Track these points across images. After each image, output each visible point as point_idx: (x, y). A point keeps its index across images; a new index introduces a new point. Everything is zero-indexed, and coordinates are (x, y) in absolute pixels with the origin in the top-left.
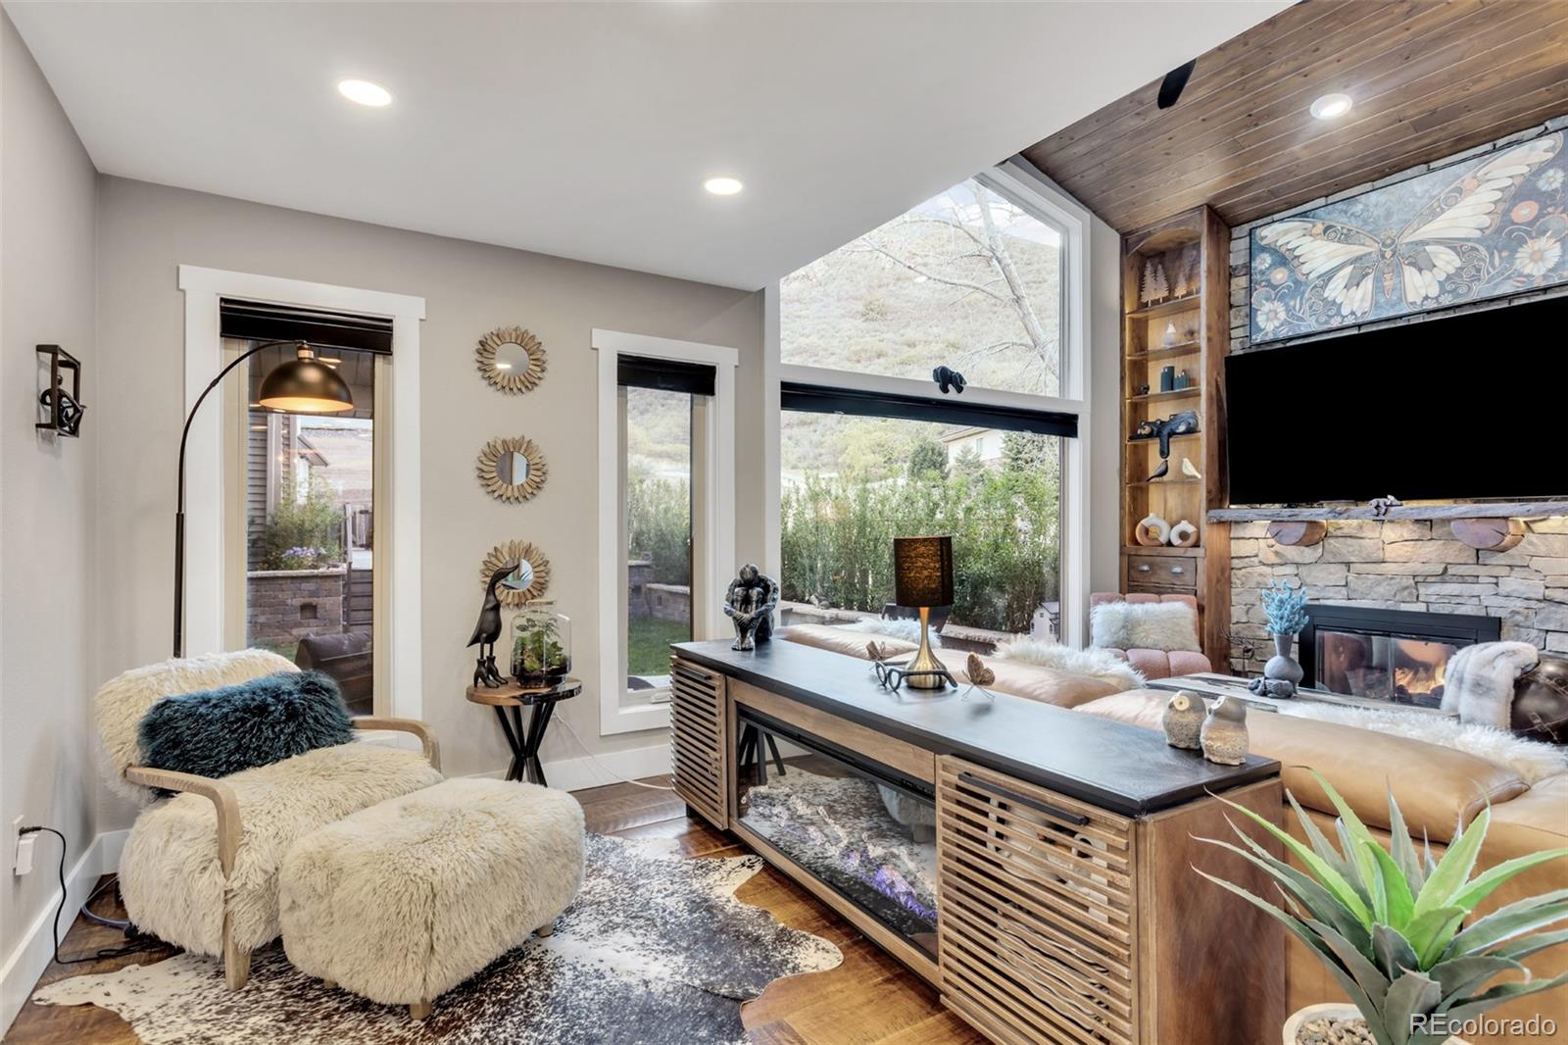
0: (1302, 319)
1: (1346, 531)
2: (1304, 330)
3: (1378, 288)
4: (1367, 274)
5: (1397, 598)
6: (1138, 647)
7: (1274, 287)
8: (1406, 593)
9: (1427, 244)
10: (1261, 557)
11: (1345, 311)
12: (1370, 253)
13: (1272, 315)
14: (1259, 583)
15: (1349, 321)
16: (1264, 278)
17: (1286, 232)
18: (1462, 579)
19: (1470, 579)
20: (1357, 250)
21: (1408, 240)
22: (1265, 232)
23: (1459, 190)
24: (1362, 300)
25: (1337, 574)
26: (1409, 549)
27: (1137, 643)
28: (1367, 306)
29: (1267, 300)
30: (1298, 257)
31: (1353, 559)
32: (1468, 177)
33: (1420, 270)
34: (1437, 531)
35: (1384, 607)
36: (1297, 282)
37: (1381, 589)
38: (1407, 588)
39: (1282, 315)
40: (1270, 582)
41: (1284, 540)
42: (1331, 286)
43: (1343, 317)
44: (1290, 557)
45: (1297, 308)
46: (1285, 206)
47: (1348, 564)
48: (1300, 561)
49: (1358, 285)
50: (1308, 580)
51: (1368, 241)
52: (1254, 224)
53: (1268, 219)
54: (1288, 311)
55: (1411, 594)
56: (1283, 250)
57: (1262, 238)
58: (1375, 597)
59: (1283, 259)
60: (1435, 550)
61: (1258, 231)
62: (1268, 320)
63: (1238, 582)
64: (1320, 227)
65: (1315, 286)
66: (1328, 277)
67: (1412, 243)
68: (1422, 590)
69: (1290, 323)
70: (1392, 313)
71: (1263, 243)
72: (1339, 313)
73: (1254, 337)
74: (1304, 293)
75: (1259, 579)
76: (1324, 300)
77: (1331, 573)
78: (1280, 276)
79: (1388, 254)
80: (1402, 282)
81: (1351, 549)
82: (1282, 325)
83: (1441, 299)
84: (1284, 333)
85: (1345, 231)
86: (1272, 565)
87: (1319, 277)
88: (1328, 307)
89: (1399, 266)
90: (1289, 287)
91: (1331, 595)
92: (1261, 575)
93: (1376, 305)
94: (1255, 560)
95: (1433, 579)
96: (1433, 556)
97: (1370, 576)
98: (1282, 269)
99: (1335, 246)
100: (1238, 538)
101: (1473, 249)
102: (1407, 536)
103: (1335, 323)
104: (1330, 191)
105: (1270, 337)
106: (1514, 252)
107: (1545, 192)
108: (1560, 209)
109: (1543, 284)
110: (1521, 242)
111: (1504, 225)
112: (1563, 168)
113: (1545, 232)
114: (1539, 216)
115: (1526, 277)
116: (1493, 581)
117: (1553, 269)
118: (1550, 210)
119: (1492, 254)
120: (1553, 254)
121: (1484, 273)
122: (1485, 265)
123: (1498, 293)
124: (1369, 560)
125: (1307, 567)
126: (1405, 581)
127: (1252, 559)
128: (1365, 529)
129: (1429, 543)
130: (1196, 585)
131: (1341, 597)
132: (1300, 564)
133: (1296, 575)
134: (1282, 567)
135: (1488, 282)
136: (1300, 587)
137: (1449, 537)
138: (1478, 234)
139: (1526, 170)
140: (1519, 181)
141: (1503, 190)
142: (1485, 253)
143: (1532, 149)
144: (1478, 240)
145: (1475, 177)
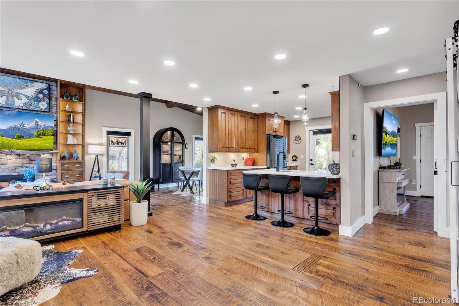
3: (7, 100)
4: (4, 95)
5: (11, 172)
9: (20, 94)
12: (5, 91)
18: (26, 167)
20: (1, 88)
21: (15, 91)
23: (27, 85)
24: (3, 101)
26: (14, 161)
28: (4, 103)
33: (18, 99)
34: (21, 157)
35: (7, 175)
49: (2, 97)
51: (5, 88)
55: (14, 171)
58: (5, 172)
67: (16, 93)
68: (17, 170)
70: (11, 107)
79: (10, 93)
80: (14, 100)
89: (13, 96)
95: (20, 167)
96: (20, 162)
97: (3, 168)
101: (30, 99)
102: (14, 158)
106: (39, 103)
107: (45, 94)
108: (47, 98)
109: (44, 111)
110: (40, 101)
111: (37, 96)
112: (48, 91)
113: (44, 101)
114: (43, 98)
115: (41, 108)
116: (33, 167)
117: (46, 109)
118: (45, 97)
119: (34, 102)
120: (46, 106)
121: (33, 105)
122: (33, 104)
123: (35, 110)
124: (3, 164)
126: (13, 168)
128: (2, 156)
129: (19, 159)
135: (34, 107)
137: (24, 158)
138: (32, 97)
139: (41, 88)
140: (40, 89)
141: (37, 90)
142: (33, 101)
143: (42, 85)
144: (32, 98)
145: (31, 85)
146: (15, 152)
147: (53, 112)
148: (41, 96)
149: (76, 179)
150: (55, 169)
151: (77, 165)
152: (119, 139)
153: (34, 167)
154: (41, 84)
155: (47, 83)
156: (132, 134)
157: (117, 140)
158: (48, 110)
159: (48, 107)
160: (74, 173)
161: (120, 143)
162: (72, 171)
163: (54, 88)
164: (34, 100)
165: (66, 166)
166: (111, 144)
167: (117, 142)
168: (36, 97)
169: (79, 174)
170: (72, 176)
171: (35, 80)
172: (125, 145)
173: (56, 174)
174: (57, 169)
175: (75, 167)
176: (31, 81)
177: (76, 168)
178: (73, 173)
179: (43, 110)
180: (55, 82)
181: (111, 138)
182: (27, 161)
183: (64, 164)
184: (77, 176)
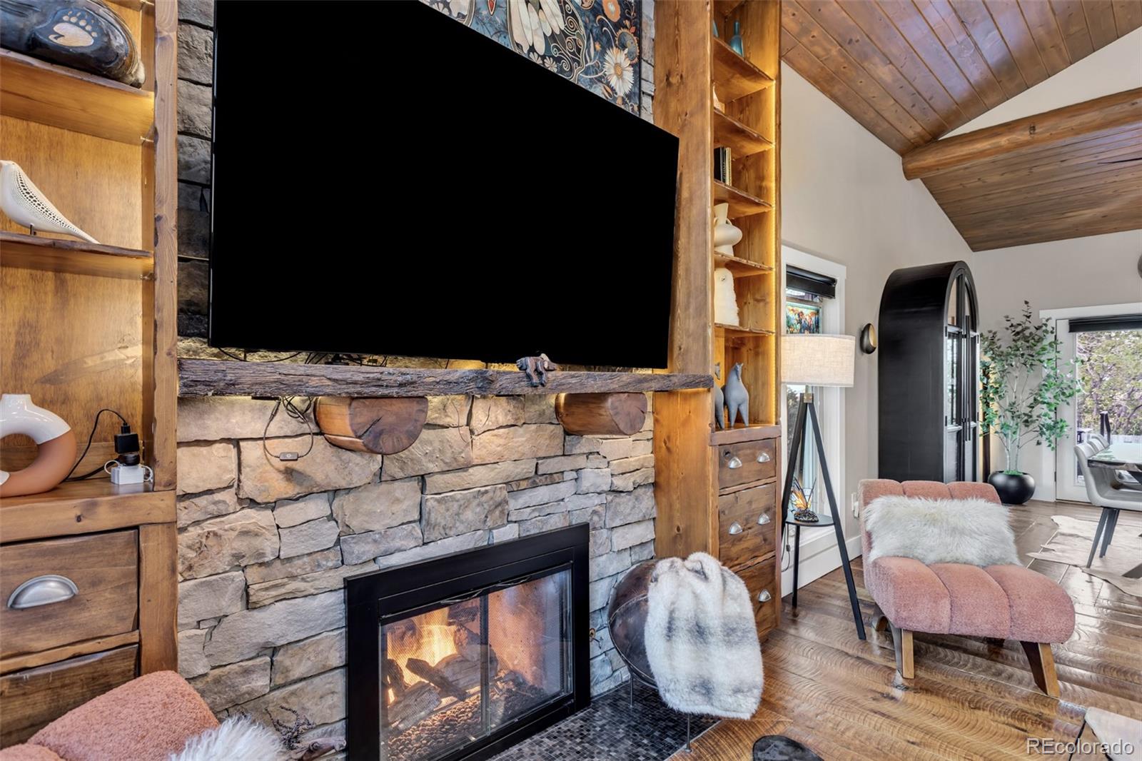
5: (489, 523)
8: (497, 512)
10: (249, 489)
14: (238, 556)
18: (553, 479)
19: (556, 478)
25: (406, 500)
26: (502, 441)
31: (432, 467)
33: (526, 2)
35: (472, 545)
37: (469, 515)
38: (499, 504)
40: (269, 546)
44: (319, 477)
47: (422, 478)
48: (344, 484)
50: (355, 524)
58: (461, 528)
60: (528, 440)
68: (513, 505)
75: (241, 545)
77: (397, 500)
80: (508, 2)
81: (429, 448)
83: (546, 60)
86: (272, 506)
91: (398, 544)
92: (245, 533)
93: (476, 14)
94: (228, 497)
95: (524, 484)
96: (526, 449)
97: (458, 495)
101: (574, 15)
102: (502, 420)
106: (604, 51)
108: (633, 29)
110: (609, 44)
111: (597, 9)
113: (623, 46)
114: (620, 24)
115: (612, 89)
116: (575, 475)
117: (628, 96)
118: (627, 23)
119: (588, 40)
120: (629, 77)
121: (582, 56)
122: (584, 50)
124: (455, 466)
125: (351, 496)
126: (498, 493)
127: (217, 497)
128: (450, 409)
129: (520, 430)
130: (137, 625)
131: (412, 544)
132: (336, 491)
133: (331, 517)
134: (300, 505)
135: (586, 72)
136: (338, 542)
137: (540, 420)
142: (583, 29)
146: (550, 374)
148: (612, 8)
150: (650, 480)
151: (761, 459)
152: (804, 311)
153: (577, 479)
156: (838, 291)
157: (799, 315)
159: (637, 90)
162: (748, 495)
164: (586, 28)
165: (732, 464)
168: (594, 12)
170: (747, 520)
173: (654, 514)
174: (662, 480)
175: (754, 466)
177: (761, 474)
178: (751, 503)
182: (552, 437)
183: (726, 453)
184: (762, 521)
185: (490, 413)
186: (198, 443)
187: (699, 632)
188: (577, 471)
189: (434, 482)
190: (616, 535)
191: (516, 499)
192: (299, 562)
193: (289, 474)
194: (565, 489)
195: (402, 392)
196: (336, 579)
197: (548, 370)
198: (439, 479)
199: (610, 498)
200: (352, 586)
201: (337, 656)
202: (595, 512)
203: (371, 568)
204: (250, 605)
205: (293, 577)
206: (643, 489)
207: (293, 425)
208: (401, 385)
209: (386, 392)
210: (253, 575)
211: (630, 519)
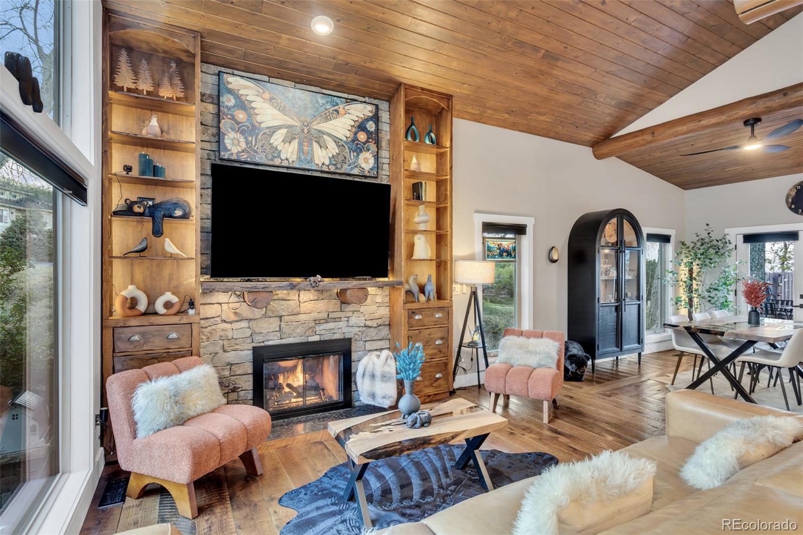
0: (256, 152)
1: (280, 296)
2: (257, 160)
3: (300, 150)
4: (295, 138)
5: (307, 334)
6: (193, 417)
7: (238, 123)
8: (310, 331)
9: (324, 134)
10: (224, 317)
11: (283, 156)
12: (297, 126)
13: (236, 142)
14: (221, 336)
15: (285, 164)
16: (230, 112)
17: (246, 87)
18: (335, 320)
19: (337, 320)
20: (290, 122)
21: (314, 127)
22: (231, 79)
23: (337, 111)
24: (292, 153)
25: (274, 324)
26: (313, 305)
27: (192, 413)
28: (294, 158)
29: (232, 129)
30: (255, 108)
31: (284, 313)
32: (341, 106)
33: (321, 147)
34: (326, 295)
35: (299, 341)
36: (253, 125)
37: (298, 330)
38: (311, 328)
39: (243, 145)
40: (230, 336)
41: (259, 305)
42: (275, 137)
43: (282, 160)
44: (245, 315)
45: (253, 144)
46: (242, 68)
47: (281, 317)
48: (252, 317)
49: (290, 143)
50: (257, 330)
51: (295, 119)
52: (223, 69)
53: (230, 71)
54: (247, 143)
55: (313, 331)
56: (243, 98)
57: (228, 83)
58: (295, 335)
59: (242, 105)
60: (324, 305)
61: (225, 76)
62: (233, 144)
63: (204, 338)
64: (267, 95)
65: (264, 134)
66: (274, 130)
67: (317, 130)
68: (318, 328)
69: (248, 152)
70: (307, 167)
71: (229, 86)
72: (279, 156)
73: (222, 153)
74: (257, 135)
75: (222, 333)
76: (270, 144)
77: (272, 324)
78: (241, 116)
79: (306, 131)
80: (312, 150)
81: (283, 307)
82: (243, 151)
83: (330, 167)
84: (244, 157)
85: (283, 106)
86: (231, 323)
87: (267, 128)
88: (273, 150)
89: (311, 140)
90: (247, 127)
91: (271, 338)
92: (223, 330)
93: (299, 159)
94: (218, 319)
95: (322, 321)
96: (323, 308)
97: (294, 323)
98: (243, 112)
99: (276, 112)
100: (205, 304)
101: (343, 146)
102: (312, 298)
103: (277, 162)
104: (273, 75)
105: (234, 157)
106: (358, 155)
107: (369, 131)
108: (374, 141)
109: (368, 175)
110: (361, 151)
111: (355, 139)
112: (375, 123)
113: (369, 150)
114: (367, 142)
115: (363, 168)
116: (347, 319)
117: (371, 169)
118: (371, 140)
119: (350, 152)
120: (372, 161)
121: (347, 160)
122: (348, 157)
123: (352, 172)
124: (293, 313)
125: (255, 321)
126: (310, 324)
127: (216, 319)
128: (290, 295)
129: (321, 302)
130: (191, 347)
131: (277, 338)
132: (251, 319)
133: (249, 328)
134: (239, 323)
135: (349, 166)
136: (251, 335)
137: (330, 298)
138: (345, 139)
139: (363, 117)
140: (360, 120)
141: (355, 121)
142: (347, 150)
143: (365, 107)
144: (345, 142)
145: (344, 109)
146: (321, 283)
147: (382, 178)
148: (362, 137)
149: (435, 351)
150: (386, 323)
151: (437, 316)
152: (503, 243)
153: (348, 321)
154: (363, 105)
155: (373, 104)
156: (529, 230)
157: (498, 245)
158: (375, 173)
159: (376, 166)
160: (432, 336)
161: (504, 254)
162: (428, 331)
163: (385, 116)
164: (349, 148)
165: (417, 317)
166: (488, 256)
167: (498, 251)
168: (353, 141)
169: (442, 339)
170: (427, 342)
171: (351, 97)
172: (515, 257)
173: (389, 337)
174: (391, 323)
175: (432, 319)
176: (344, 100)
177: (437, 322)
178: (430, 334)
179: (366, 173)
180: (387, 101)
181: (488, 241)
182: (335, 304)
183: (413, 313)
184: (437, 343)
185: (305, 296)
186: (210, 304)
187: (373, 376)
188: (348, 317)
189: (285, 319)
190: (367, 344)
191: (319, 327)
192: (238, 340)
193: (236, 313)
194: (340, 324)
195: (263, 290)
196: (250, 346)
197: (320, 281)
198: (286, 317)
199: (364, 329)
200: (254, 349)
201: (250, 370)
202: (355, 334)
203: (262, 344)
204: (225, 351)
205: (237, 344)
206: (383, 327)
207: (237, 299)
208: (263, 288)
209: (256, 290)
210: (225, 342)
211: (375, 338)
